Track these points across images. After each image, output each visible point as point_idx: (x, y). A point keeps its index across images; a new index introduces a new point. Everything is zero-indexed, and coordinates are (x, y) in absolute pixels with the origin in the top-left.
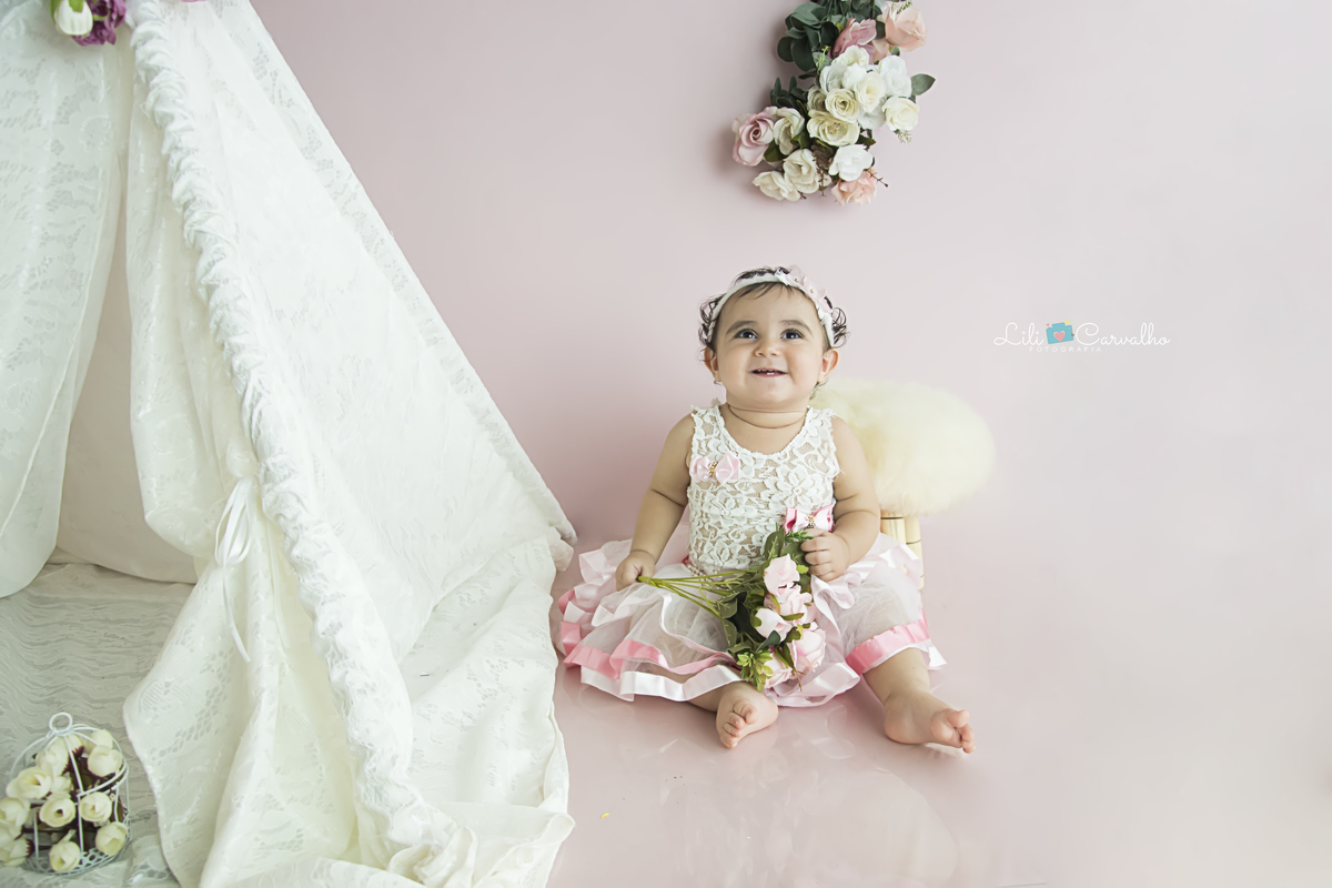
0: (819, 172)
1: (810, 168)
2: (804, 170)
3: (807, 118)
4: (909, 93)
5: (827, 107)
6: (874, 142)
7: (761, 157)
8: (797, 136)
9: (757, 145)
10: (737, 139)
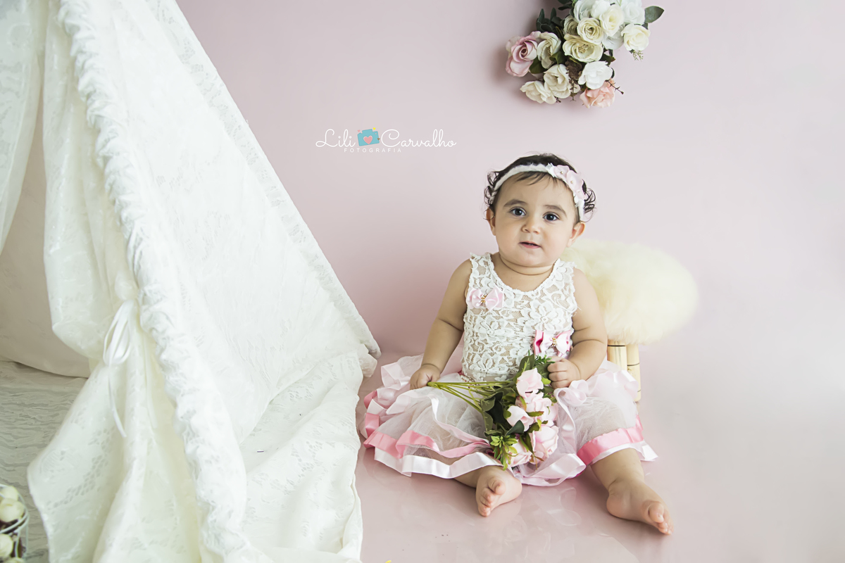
0: (570, 82)
1: (565, 78)
2: (560, 80)
3: (563, 41)
4: (642, 21)
5: (579, 32)
6: (613, 60)
7: (527, 70)
8: (554, 55)
9: (524, 61)
10: (509, 57)
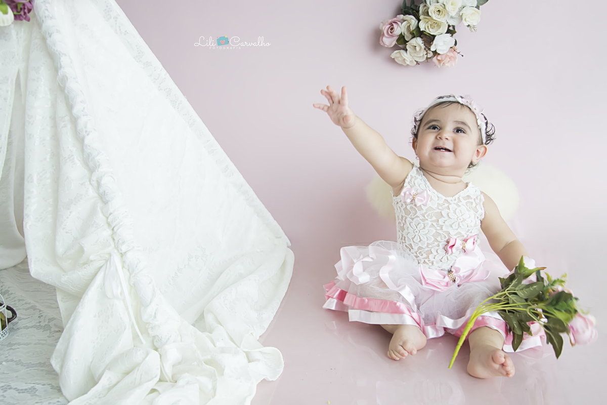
0: (425, 49)
1: (421, 47)
3: (419, 20)
4: (475, 4)
5: (430, 14)
6: (455, 32)
7: (394, 43)
8: (413, 31)
9: (393, 36)
10: (382, 33)
